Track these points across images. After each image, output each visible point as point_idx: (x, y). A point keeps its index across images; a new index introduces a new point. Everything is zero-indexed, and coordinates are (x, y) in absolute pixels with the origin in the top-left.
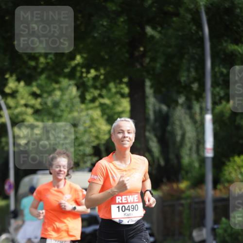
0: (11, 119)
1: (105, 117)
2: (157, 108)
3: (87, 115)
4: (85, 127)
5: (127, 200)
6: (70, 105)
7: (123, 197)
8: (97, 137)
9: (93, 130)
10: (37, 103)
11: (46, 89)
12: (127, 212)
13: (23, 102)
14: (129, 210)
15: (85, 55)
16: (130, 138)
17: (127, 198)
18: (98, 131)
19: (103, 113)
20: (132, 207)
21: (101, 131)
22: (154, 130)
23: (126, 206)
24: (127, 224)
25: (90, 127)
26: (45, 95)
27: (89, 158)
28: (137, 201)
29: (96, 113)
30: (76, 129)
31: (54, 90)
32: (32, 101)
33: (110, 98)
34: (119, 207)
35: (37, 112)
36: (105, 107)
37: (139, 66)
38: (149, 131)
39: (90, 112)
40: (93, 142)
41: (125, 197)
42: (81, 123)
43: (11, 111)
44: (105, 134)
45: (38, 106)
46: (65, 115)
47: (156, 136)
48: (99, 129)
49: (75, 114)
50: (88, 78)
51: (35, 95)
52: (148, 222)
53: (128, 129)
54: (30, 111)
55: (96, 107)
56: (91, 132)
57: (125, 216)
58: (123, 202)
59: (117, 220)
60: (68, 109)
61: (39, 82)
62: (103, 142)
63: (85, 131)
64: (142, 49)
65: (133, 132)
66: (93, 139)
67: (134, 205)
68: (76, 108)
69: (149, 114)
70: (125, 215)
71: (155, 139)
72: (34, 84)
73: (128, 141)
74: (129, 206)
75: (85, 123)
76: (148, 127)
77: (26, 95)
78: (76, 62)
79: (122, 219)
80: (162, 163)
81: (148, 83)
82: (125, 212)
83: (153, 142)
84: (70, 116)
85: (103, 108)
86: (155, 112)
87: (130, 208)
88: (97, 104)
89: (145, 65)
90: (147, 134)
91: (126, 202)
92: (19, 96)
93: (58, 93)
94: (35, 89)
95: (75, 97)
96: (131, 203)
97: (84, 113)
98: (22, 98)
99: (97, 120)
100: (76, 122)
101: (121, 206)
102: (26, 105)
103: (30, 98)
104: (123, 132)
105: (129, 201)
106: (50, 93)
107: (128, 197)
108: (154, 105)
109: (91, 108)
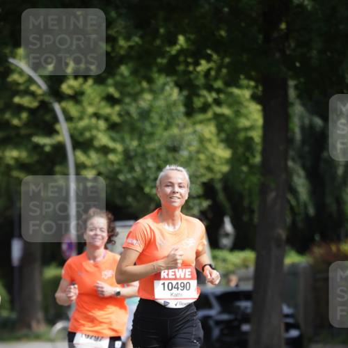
0: (72, 137)
1: (223, 136)
2: (307, 122)
3: (195, 132)
4: (190, 152)
5: (175, 275)
6: (166, 116)
7: (170, 271)
8: (209, 169)
9: (202, 157)
10: (113, 112)
11: (129, 90)
12: (174, 291)
13: (90, 110)
14: (178, 288)
15: (192, 37)
16: (181, 195)
17: (175, 272)
18: (212, 158)
19: (220, 129)
20: (182, 285)
21: (217, 159)
22: (301, 157)
23: (174, 282)
24: (175, 307)
25: (198, 152)
26: (127, 100)
27: (197, 201)
28: (190, 277)
29: (209, 130)
30: (176, 155)
31: (142, 91)
32: (107, 110)
33: (230, 106)
34: (164, 284)
35: (113, 127)
36: (222, 120)
37: (278, 55)
38: (293, 160)
39: (199, 127)
40: (202, 175)
41: (173, 270)
42: (185, 144)
43: (72, 125)
44: (222, 164)
45: (116, 119)
46: (159, 131)
47: (304, 167)
48: (213, 154)
49: (175, 131)
50: (198, 73)
51: (111, 100)
52: (289, 306)
53: (180, 181)
54: (102, 124)
55: (209, 120)
56: (199, 160)
57: (172, 297)
58: (170, 277)
59: (162, 302)
60: (164, 123)
61: (118, 78)
62: (219, 176)
63: (191, 159)
64: (283, 26)
65: (186, 186)
66: (202, 171)
67: (185, 282)
68: (177, 121)
69: (294, 132)
70: (172, 295)
71: (302, 173)
72: (110, 81)
73: (179, 198)
74: (177, 283)
75: (189, 145)
76: (292, 153)
77: (97, 100)
78: (178, 47)
79: (167, 301)
80: (311, 211)
81: (292, 83)
82: (171, 292)
83: (299, 176)
84: (166, 134)
85: (220, 120)
86: (303, 128)
87: (179, 286)
88: (210, 114)
89: (288, 52)
90: (290, 164)
91: (174, 277)
92: (85, 100)
93: (148, 96)
94: (112, 90)
95: (174, 104)
96: (180, 279)
97: (189, 130)
98: (91, 104)
99: (210, 140)
100: (175, 144)
101: (167, 282)
102: (97, 115)
103: (103, 104)
104: (172, 185)
105: (178, 277)
106: (135, 97)
107: (176, 270)
108: (302, 118)
109: (201, 122)
